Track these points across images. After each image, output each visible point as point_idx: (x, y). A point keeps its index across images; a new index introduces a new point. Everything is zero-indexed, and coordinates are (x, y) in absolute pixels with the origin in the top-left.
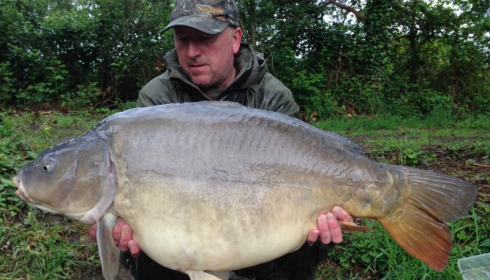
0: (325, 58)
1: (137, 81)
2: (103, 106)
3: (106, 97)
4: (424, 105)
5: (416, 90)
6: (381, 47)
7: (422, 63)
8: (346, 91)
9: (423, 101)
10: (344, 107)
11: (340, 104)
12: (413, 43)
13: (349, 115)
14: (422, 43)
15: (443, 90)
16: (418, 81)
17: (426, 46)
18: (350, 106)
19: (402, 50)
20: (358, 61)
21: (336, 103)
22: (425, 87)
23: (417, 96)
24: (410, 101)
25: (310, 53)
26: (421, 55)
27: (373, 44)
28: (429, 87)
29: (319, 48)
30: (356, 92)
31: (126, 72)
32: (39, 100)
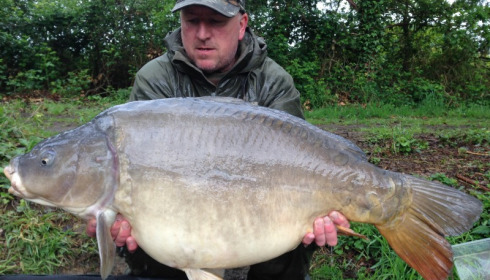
0: (318, 46)
1: (129, 68)
2: (95, 93)
3: (98, 84)
4: (416, 93)
5: (409, 78)
6: (374, 35)
7: (415, 51)
8: (339, 80)
9: (416, 89)
10: (337, 95)
11: (333, 92)
12: (406, 31)
13: (342, 104)
14: (415, 32)
15: (435, 78)
16: (411, 69)
17: (419, 34)
18: (343, 94)
19: (395, 38)
20: (351, 50)
21: (329, 92)
22: (417, 76)
23: (409, 84)
24: (402, 90)
25: (303, 41)
26: (414, 44)
27: (367, 32)
28: (422, 75)
29: (312, 35)
30: (349, 80)
31: (117, 59)
32: (29, 87)
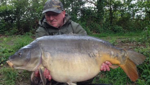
0: (86, 17)
1: (29, 26)
2: (19, 34)
3: (20, 31)
4: (115, 30)
5: (112, 26)
6: (102, 13)
7: (114, 18)
8: (93, 27)
9: (115, 28)
10: (92, 31)
12: (111, 12)
13: (94, 34)
14: (113, 12)
15: (120, 25)
16: (113, 23)
18: (94, 31)
19: (108, 14)
20: (95, 18)
21: (90, 30)
22: (115, 24)
23: (112, 27)
24: (111, 29)
25: (82, 16)
26: (113, 16)
27: (100, 13)
29: (84, 14)
30: (95, 27)
31: (25, 24)
